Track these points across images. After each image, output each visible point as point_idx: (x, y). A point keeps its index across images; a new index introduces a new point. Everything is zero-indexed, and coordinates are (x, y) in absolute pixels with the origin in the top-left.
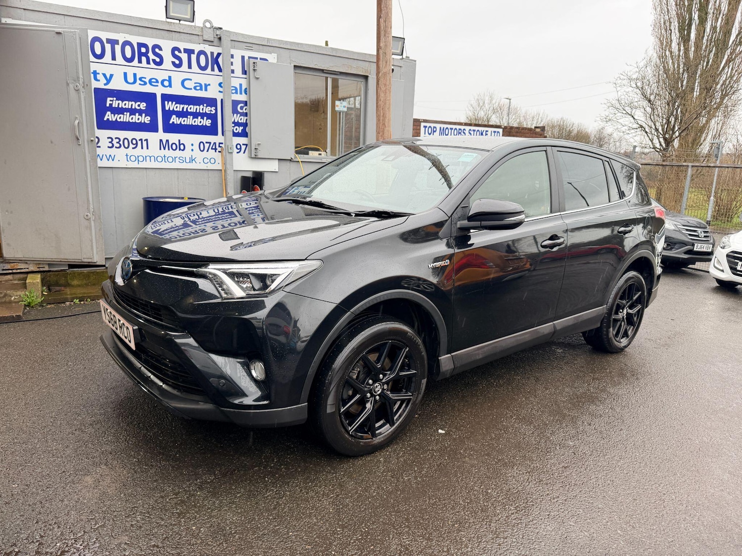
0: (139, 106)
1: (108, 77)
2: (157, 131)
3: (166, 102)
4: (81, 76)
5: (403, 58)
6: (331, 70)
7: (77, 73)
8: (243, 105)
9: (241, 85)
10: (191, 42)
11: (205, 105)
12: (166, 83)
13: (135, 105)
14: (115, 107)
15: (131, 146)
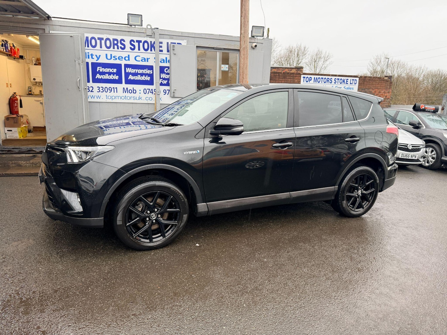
0: (113, 70)
1: (98, 57)
2: (122, 83)
3: (127, 68)
4: (81, 57)
5: (264, 39)
6: (218, 47)
7: (79, 55)
8: (167, 69)
9: (166, 58)
10: (140, 36)
11: (147, 69)
12: (127, 59)
13: (111, 70)
14: (101, 72)
15: (109, 91)
